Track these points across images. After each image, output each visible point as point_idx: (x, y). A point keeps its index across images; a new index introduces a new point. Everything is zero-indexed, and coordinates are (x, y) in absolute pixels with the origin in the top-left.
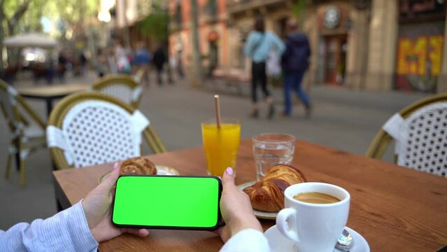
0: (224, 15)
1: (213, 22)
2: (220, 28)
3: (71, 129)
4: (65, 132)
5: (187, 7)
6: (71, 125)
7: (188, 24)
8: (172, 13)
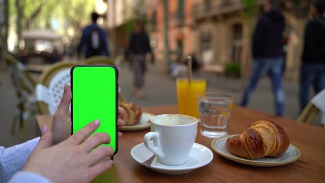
0: (189, 20)
1: (181, 26)
2: (186, 31)
3: (56, 89)
4: (50, 91)
5: (160, 13)
6: (56, 86)
7: (161, 26)
8: (149, 18)
